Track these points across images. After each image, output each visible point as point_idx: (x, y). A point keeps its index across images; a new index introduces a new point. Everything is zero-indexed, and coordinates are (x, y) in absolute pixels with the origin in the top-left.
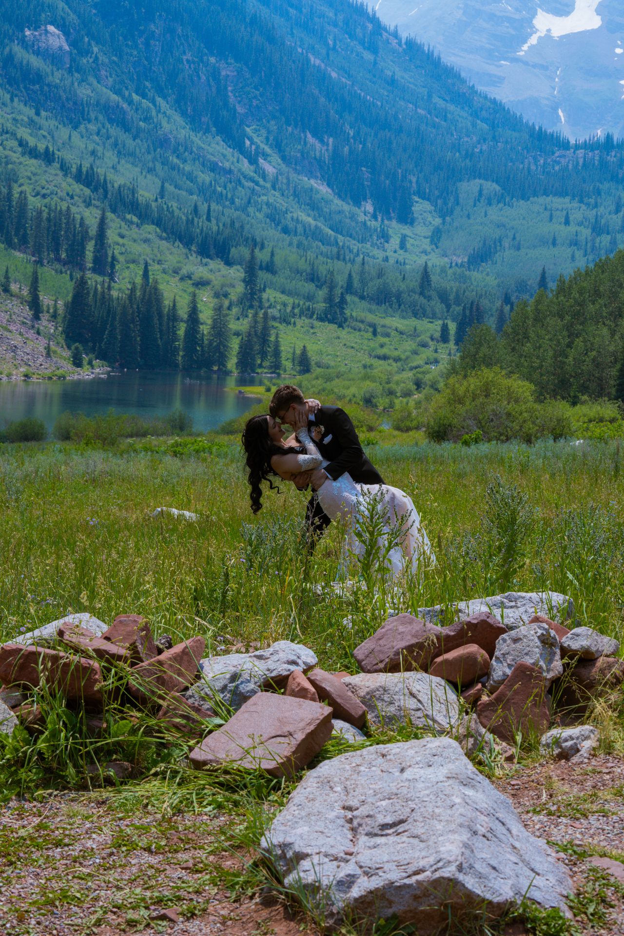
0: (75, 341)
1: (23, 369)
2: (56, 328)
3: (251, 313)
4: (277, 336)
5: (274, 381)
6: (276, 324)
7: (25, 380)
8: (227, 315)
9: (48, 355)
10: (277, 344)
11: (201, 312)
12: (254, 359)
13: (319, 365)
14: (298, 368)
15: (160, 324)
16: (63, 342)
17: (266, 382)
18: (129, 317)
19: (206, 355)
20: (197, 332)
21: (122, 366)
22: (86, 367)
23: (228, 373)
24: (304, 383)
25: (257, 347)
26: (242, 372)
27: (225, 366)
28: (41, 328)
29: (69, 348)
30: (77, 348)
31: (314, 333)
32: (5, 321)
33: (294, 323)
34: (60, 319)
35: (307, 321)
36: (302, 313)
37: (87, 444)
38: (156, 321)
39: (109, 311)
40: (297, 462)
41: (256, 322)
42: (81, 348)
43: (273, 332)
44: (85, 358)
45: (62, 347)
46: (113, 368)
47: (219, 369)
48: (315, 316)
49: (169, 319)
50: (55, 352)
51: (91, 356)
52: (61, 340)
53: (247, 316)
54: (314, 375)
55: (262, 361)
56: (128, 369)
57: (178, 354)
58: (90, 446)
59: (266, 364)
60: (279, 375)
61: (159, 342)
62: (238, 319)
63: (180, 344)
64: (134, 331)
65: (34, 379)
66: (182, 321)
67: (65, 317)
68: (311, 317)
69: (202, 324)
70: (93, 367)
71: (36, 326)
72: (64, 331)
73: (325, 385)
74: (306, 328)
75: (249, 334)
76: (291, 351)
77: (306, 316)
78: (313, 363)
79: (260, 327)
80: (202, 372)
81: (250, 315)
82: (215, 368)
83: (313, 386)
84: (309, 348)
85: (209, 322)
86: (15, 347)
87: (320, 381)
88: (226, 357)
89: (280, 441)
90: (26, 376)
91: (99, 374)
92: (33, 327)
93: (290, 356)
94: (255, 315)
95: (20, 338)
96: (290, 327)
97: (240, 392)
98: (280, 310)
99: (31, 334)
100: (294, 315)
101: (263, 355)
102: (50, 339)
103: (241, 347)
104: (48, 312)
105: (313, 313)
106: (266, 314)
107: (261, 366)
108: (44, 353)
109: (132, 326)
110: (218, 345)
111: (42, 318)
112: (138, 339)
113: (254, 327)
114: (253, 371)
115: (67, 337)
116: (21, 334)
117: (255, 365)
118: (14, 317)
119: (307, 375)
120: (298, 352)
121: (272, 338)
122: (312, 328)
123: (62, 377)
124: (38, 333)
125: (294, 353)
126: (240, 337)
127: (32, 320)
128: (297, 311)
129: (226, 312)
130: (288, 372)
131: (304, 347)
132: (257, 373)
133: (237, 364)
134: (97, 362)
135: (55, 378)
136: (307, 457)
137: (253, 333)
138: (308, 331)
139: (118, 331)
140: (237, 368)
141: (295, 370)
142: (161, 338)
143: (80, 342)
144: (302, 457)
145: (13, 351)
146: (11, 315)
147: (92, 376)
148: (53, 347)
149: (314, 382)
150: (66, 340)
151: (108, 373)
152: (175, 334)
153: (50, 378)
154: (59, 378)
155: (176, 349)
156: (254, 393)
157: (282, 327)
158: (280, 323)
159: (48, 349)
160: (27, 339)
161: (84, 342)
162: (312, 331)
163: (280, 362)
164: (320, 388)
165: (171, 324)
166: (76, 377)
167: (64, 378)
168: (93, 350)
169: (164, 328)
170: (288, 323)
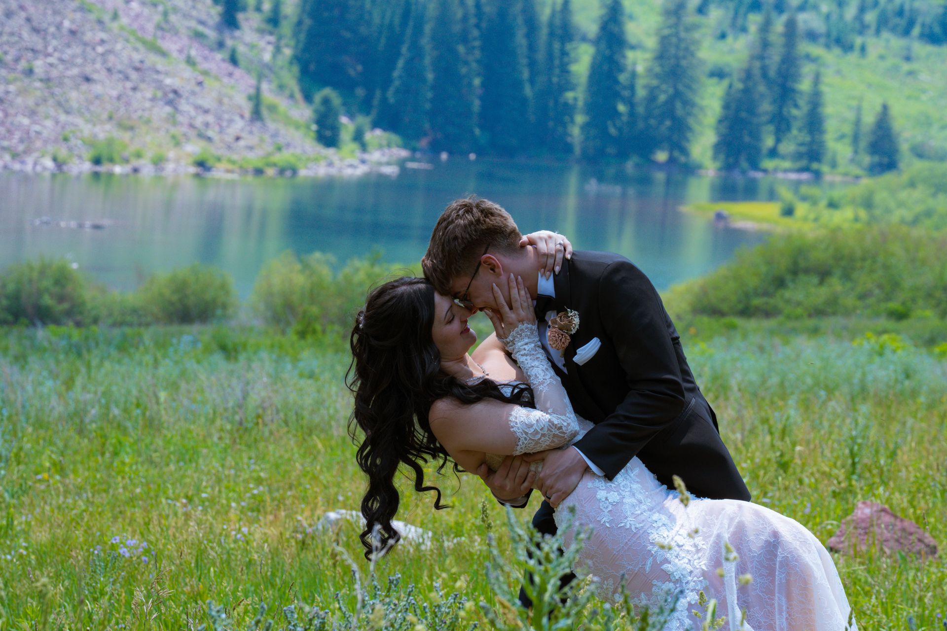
0: (325, 83)
1: (194, 148)
2: (278, 50)
3: (754, 20)
4: (817, 79)
5: (804, 190)
6: (816, 50)
7: (197, 176)
8: (695, 27)
9: (257, 115)
10: (816, 101)
11: (631, 17)
12: (756, 136)
13: (919, 153)
14: (867, 160)
15: (532, 48)
16: (293, 85)
17: (786, 194)
18: (457, 28)
19: (641, 125)
20: (621, 69)
21: (435, 148)
22: (348, 146)
23: (691, 170)
24: (881, 197)
25: (766, 107)
26: (728, 167)
27: (684, 151)
28: (241, 49)
29: (308, 98)
30: (326, 101)
31: (911, 73)
32: (150, 27)
33: (863, 49)
34: (286, 28)
35: (897, 43)
36: (883, 23)
37: (302, 335)
38: (520, 39)
39: (406, 14)
40: (506, 426)
41: (765, 44)
42: (336, 99)
43: (807, 69)
44: (347, 125)
45: (292, 96)
46: (414, 150)
47: (671, 160)
48: (916, 31)
49: (552, 34)
50: (273, 108)
51: (363, 120)
52: (291, 79)
53: (744, 30)
54: (905, 178)
55: (778, 140)
56: (451, 153)
57: (572, 121)
58: (310, 339)
59: (788, 147)
60: (818, 176)
61: (528, 91)
62: (723, 36)
63: (578, 95)
64: (466, 63)
65: (219, 173)
66: (584, 39)
67: (300, 23)
68: (907, 32)
69: (633, 48)
70: (364, 147)
71: (229, 43)
72: (297, 58)
73: (931, 203)
74: (890, 62)
75: (748, 75)
76: (851, 115)
77: (893, 30)
78: (904, 148)
79: (775, 57)
80: (630, 166)
81: (753, 28)
82: (661, 156)
83: (901, 205)
84: (897, 110)
85: (651, 43)
86: (175, 92)
87: (918, 193)
88: (690, 129)
89: (462, 360)
90: (201, 164)
91: (380, 164)
92: (221, 45)
93: (847, 129)
94: (765, 27)
95: (187, 72)
96: (853, 57)
97: (719, 216)
98: (828, 17)
99: (217, 61)
100: (862, 29)
101: (782, 125)
102: (260, 77)
103: (726, 106)
104: (258, 9)
105: (911, 24)
106: (791, 26)
107: (773, 153)
108: (247, 108)
109: (461, 49)
110: (671, 101)
111: (244, 25)
112: (477, 82)
113: (761, 58)
114: (755, 166)
115: (305, 72)
116: (190, 61)
117: (758, 150)
118: (173, 18)
119: (889, 178)
120: (869, 119)
121: (805, 86)
122: (908, 59)
123: (288, 171)
124: (233, 60)
125: (858, 123)
126: (725, 83)
127: (219, 28)
128: (870, 17)
129: (690, 18)
130: (841, 169)
131: (885, 108)
132: (765, 171)
133: (718, 148)
134: (374, 136)
135: (270, 172)
136: (535, 415)
137: (757, 72)
138: (896, 68)
139: (427, 61)
140: (715, 158)
141: (859, 164)
142: (532, 82)
143: (335, 85)
144: (519, 414)
145: (170, 103)
146: (165, 14)
147: (361, 170)
148: (269, 94)
149: (903, 195)
150: (300, 80)
151: (401, 163)
152: (564, 70)
153: (259, 172)
154: (282, 171)
155: (568, 110)
156: (753, 218)
157: (830, 57)
158: (828, 46)
159: (256, 99)
160: (205, 73)
161: (345, 86)
162: (906, 67)
163: (822, 144)
164: (919, 208)
165: (557, 46)
166: (322, 171)
167: (294, 171)
168: (365, 106)
169: (541, 56)
170: (847, 48)
